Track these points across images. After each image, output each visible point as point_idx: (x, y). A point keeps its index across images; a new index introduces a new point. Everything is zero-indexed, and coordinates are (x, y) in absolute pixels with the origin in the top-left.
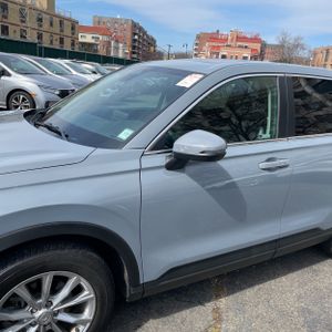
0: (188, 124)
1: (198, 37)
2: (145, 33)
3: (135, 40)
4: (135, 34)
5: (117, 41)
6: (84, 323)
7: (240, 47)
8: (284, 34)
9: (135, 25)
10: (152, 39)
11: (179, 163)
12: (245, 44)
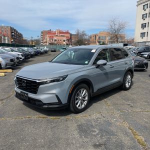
0: (97, 60)
1: (42, 33)
2: (17, 32)
3: (12, 35)
4: (13, 32)
5: (4, 36)
6: (86, 100)
7: (61, 36)
8: (78, 30)
9: (12, 29)
10: (21, 34)
11: (98, 66)
12: (63, 35)
